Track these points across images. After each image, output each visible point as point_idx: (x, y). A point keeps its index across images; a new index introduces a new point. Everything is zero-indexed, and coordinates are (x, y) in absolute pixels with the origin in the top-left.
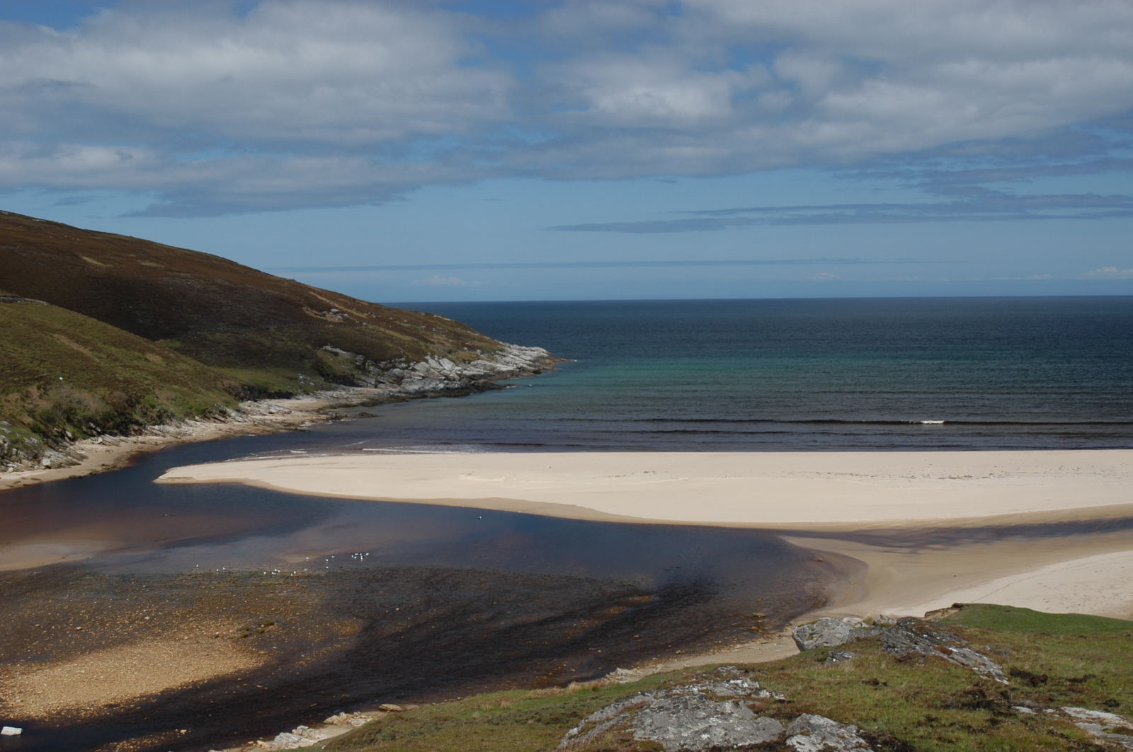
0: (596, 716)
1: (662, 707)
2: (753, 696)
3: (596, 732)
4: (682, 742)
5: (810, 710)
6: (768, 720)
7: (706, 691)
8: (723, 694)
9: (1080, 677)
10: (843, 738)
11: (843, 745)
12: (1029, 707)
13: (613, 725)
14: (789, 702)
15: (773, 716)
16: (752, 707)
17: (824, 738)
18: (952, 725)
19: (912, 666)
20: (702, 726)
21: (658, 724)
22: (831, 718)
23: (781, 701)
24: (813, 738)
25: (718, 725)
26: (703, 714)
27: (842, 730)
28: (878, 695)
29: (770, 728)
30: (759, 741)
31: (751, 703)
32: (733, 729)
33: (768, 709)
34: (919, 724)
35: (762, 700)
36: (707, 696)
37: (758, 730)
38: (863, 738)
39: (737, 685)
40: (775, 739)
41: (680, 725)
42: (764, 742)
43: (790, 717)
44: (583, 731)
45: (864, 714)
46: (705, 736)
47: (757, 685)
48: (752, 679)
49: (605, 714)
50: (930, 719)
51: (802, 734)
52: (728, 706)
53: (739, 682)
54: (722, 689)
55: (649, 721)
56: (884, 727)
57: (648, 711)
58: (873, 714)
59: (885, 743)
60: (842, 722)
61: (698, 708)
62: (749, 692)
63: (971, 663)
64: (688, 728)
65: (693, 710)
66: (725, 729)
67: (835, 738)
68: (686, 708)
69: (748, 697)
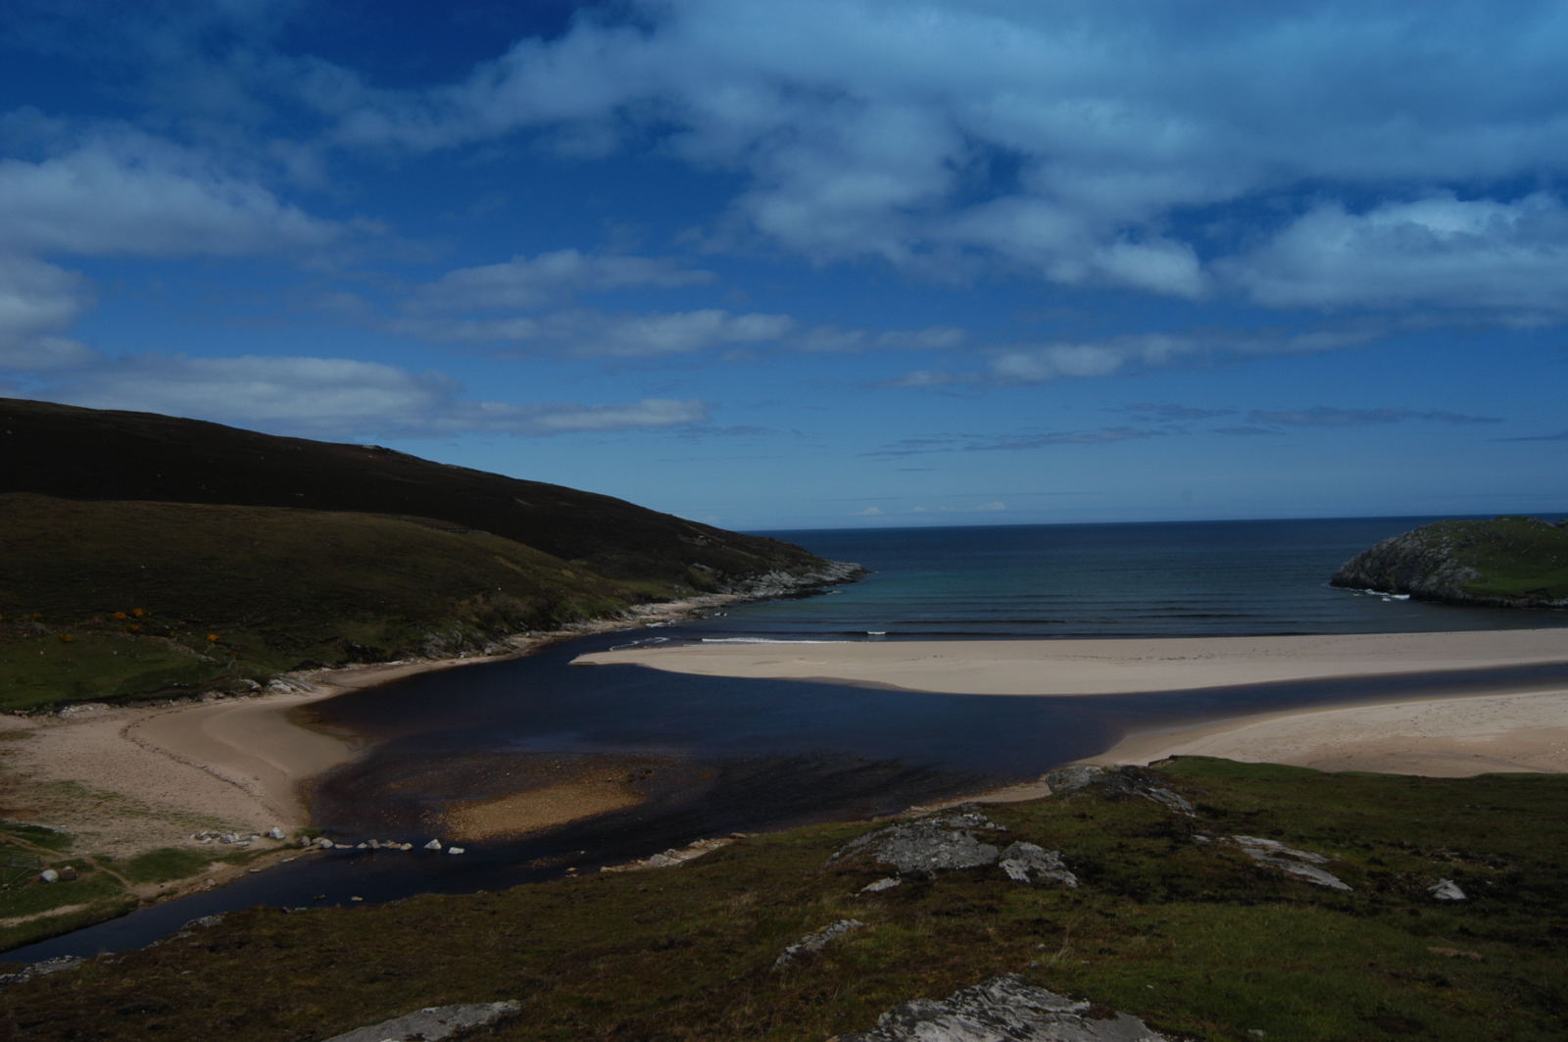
0: (855, 842)
1: (904, 836)
2: (980, 827)
3: (849, 856)
4: (915, 864)
5: (1023, 839)
6: (987, 847)
7: (943, 823)
8: (955, 825)
10: (1046, 861)
11: (1045, 867)
12: (1205, 835)
13: (864, 851)
14: (1007, 832)
15: (991, 843)
16: (976, 836)
17: (1030, 861)
18: (1139, 850)
20: (933, 851)
21: (897, 850)
22: (1038, 843)
23: (1001, 831)
24: (1021, 861)
25: (946, 850)
26: (935, 841)
27: (1047, 855)
28: (1079, 826)
29: (988, 853)
30: (977, 864)
31: (975, 832)
32: (958, 854)
33: (990, 837)
34: (1112, 850)
35: (988, 831)
36: (942, 827)
37: (978, 854)
38: (1064, 861)
39: (969, 818)
40: (990, 862)
41: (916, 851)
42: (981, 865)
43: (1005, 844)
44: (842, 856)
45: (1067, 841)
46: (934, 860)
47: (985, 818)
48: (983, 814)
49: (861, 841)
50: (1121, 846)
51: (1012, 858)
52: (956, 835)
53: (971, 815)
54: (956, 821)
55: (891, 847)
56: (1082, 852)
57: (892, 839)
58: (1074, 842)
59: (1080, 866)
60: (1048, 848)
61: (931, 836)
62: (977, 823)
63: (1166, 800)
64: (921, 853)
65: (927, 838)
66: (951, 854)
67: (1040, 862)
68: (922, 836)
69: (976, 828)
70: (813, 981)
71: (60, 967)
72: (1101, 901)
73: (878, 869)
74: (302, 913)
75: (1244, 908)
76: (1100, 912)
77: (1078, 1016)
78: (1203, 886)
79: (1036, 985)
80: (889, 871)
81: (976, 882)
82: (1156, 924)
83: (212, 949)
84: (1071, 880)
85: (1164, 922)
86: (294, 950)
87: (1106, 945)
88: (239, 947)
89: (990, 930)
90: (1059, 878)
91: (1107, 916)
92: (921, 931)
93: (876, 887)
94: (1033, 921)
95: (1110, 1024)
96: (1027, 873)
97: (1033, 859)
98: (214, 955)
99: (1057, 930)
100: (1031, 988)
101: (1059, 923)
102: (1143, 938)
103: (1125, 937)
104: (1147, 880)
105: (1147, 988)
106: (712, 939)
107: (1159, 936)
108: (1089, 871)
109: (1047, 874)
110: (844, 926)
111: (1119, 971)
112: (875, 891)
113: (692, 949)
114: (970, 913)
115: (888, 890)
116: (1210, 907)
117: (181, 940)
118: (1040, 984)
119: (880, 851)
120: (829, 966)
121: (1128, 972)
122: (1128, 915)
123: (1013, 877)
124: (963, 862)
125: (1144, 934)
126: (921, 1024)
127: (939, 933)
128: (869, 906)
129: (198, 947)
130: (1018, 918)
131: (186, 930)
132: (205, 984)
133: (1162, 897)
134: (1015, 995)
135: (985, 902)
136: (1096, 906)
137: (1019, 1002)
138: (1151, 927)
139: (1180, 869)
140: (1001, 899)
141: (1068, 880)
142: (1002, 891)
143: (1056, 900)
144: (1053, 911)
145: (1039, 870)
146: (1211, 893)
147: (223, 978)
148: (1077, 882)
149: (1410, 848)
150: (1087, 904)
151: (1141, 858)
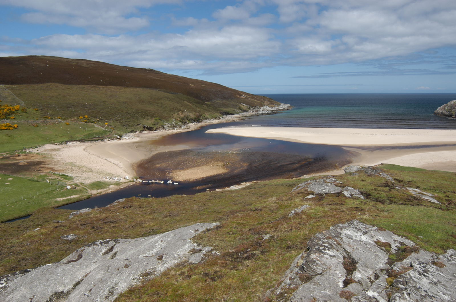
0: (300, 185)
1: (314, 184)
3: (300, 189)
4: (319, 191)
5: (348, 186)
9: (411, 181)
10: (355, 192)
12: (398, 187)
13: (304, 187)
14: (343, 184)
15: (339, 187)
16: (335, 185)
18: (380, 190)
19: (371, 177)
20: (323, 188)
21: (313, 188)
22: (352, 187)
23: (341, 184)
24: (348, 192)
25: (327, 188)
26: (324, 186)
28: (363, 183)
29: (338, 189)
30: (336, 192)
31: (334, 184)
32: (330, 189)
33: (338, 185)
34: (373, 190)
35: (337, 183)
36: (325, 182)
37: (336, 190)
38: (360, 192)
40: (340, 192)
41: (318, 188)
43: (343, 187)
44: (297, 188)
45: (360, 187)
46: (324, 190)
48: (335, 179)
49: (302, 185)
50: (375, 189)
52: (329, 184)
53: (332, 179)
54: (328, 180)
55: (311, 187)
56: (365, 190)
57: (311, 184)
58: (362, 187)
59: (365, 194)
60: (355, 189)
61: (323, 184)
63: (385, 177)
64: (320, 189)
67: (353, 192)
68: (320, 184)
69: (334, 182)
70: (300, 220)
71: (86, 211)
72: (372, 203)
73: (309, 192)
74: (145, 199)
75: (412, 207)
76: (373, 206)
77: (376, 230)
78: (399, 200)
80: (312, 193)
81: (336, 197)
83: (124, 208)
84: (362, 197)
85: (391, 209)
86: (144, 209)
87: (377, 214)
88: (130, 207)
89: (344, 209)
90: (359, 197)
91: (375, 207)
92: (326, 209)
93: (309, 197)
94: (355, 208)
95: (385, 232)
96: (350, 195)
97: (351, 191)
98: (124, 209)
99: (362, 210)
101: (362, 208)
102: (387, 213)
103: (381, 212)
104: (383, 198)
105: (391, 225)
106: (267, 209)
107: (390, 212)
108: (368, 196)
109: (356, 195)
110: (305, 207)
111: (383, 220)
113: (262, 211)
114: (337, 205)
115: (313, 198)
116: (403, 206)
117: (115, 205)
118: (364, 223)
119: (309, 188)
120: (304, 216)
121: (385, 221)
122: (381, 207)
123: (346, 196)
127: (331, 209)
128: (309, 202)
129: (120, 207)
130: (350, 206)
131: (115, 203)
132: (124, 216)
133: (388, 203)
134: (360, 224)
135: (340, 202)
137: (361, 226)
138: (388, 210)
139: (393, 196)
140: (344, 201)
142: (344, 199)
143: (359, 202)
144: (360, 205)
145: (353, 194)
146: (402, 203)
147: (128, 215)
148: (364, 198)
150: (368, 204)
151: (381, 192)
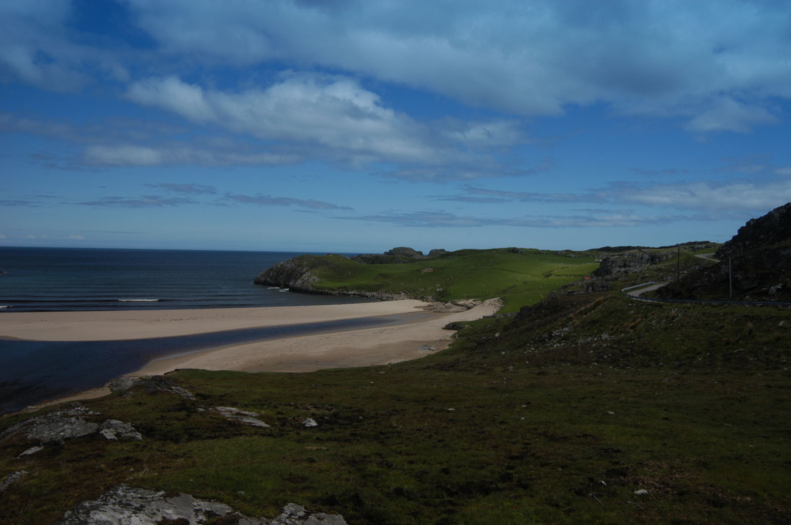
0: (10, 429)
1: (42, 423)
2: (86, 414)
3: (8, 437)
4: (51, 437)
5: (111, 418)
6: (92, 424)
7: (64, 414)
8: (71, 414)
9: (223, 394)
10: (125, 428)
11: (125, 431)
12: (203, 408)
13: (18, 433)
14: (102, 415)
15: (94, 422)
16: (85, 419)
17: (116, 429)
18: (172, 418)
20: (62, 429)
21: (39, 430)
22: (120, 420)
23: (98, 415)
24: (112, 430)
25: (68, 428)
26: (61, 424)
27: (125, 425)
28: (141, 409)
29: (92, 428)
30: (87, 433)
31: (84, 417)
32: (75, 429)
33: (92, 419)
34: (158, 419)
35: (91, 415)
36: (66, 416)
37: (87, 428)
38: (134, 427)
39: (78, 410)
40: (94, 431)
41: (50, 430)
42: (90, 433)
43: (102, 422)
44: (3, 437)
45: (134, 417)
46: (62, 434)
47: (88, 409)
48: (86, 407)
49: (14, 428)
50: (162, 417)
51: (107, 428)
52: (73, 419)
53: (79, 408)
54: (72, 412)
55: (35, 429)
56: (143, 422)
57: (35, 425)
58: (138, 417)
59: (143, 429)
60: (125, 421)
61: (59, 421)
62: (84, 412)
63: (180, 392)
64: (54, 431)
65: (56, 422)
66: (71, 429)
67: (121, 429)
68: (53, 422)
69: (83, 414)
72: (157, 445)
73: (29, 442)
75: (226, 440)
76: (158, 450)
77: (162, 498)
78: (205, 432)
79: (137, 487)
80: (36, 443)
81: (88, 443)
82: (187, 452)
84: (139, 436)
85: (191, 451)
87: (165, 465)
89: (102, 466)
90: (133, 436)
91: (162, 451)
92: (64, 471)
93: (29, 452)
94: (124, 459)
95: (178, 499)
96: (114, 435)
97: (118, 427)
99: (138, 461)
100: (136, 489)
101: (138, 457)
102: (182, 459)
103: (173, 460)
104: (177, 432)
105: (190, 481)
107: (189, 457)
108: (148, 431)
109: (126, 434)
110: (17, 475)
111: (175, 475)
112: (29, 454)
114: (88, 459)
115: (37, 452)
116: (211, 441)
118: (138, 487)
119: (29, 432)
120: (13, 497)
121: (180, 475)
122: (172, 449)
123: (108, 438)
124: (79, 433)
125: (182, 457)
126: (92, 512)
127: (75, 471)
128: (27, 463)
130: (115, 458)
133: (186, 439)
134: (129, 493)
135: (95, 452)
136: (155, 447)
137: (132, 496)
138: (185, 454)
139: (193, 425)
140: (104, 450)
141: (137, 436)
142: (103, 446)
143: (133, 447)
144: (133, 452)
145: (122, 433)
146: (209, 435)
148: (142, 437)
149: (294, 405)
150: (150, 447)
151: (173, 422)
